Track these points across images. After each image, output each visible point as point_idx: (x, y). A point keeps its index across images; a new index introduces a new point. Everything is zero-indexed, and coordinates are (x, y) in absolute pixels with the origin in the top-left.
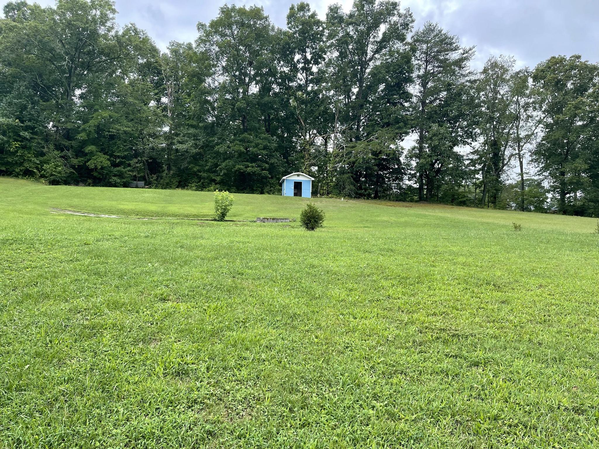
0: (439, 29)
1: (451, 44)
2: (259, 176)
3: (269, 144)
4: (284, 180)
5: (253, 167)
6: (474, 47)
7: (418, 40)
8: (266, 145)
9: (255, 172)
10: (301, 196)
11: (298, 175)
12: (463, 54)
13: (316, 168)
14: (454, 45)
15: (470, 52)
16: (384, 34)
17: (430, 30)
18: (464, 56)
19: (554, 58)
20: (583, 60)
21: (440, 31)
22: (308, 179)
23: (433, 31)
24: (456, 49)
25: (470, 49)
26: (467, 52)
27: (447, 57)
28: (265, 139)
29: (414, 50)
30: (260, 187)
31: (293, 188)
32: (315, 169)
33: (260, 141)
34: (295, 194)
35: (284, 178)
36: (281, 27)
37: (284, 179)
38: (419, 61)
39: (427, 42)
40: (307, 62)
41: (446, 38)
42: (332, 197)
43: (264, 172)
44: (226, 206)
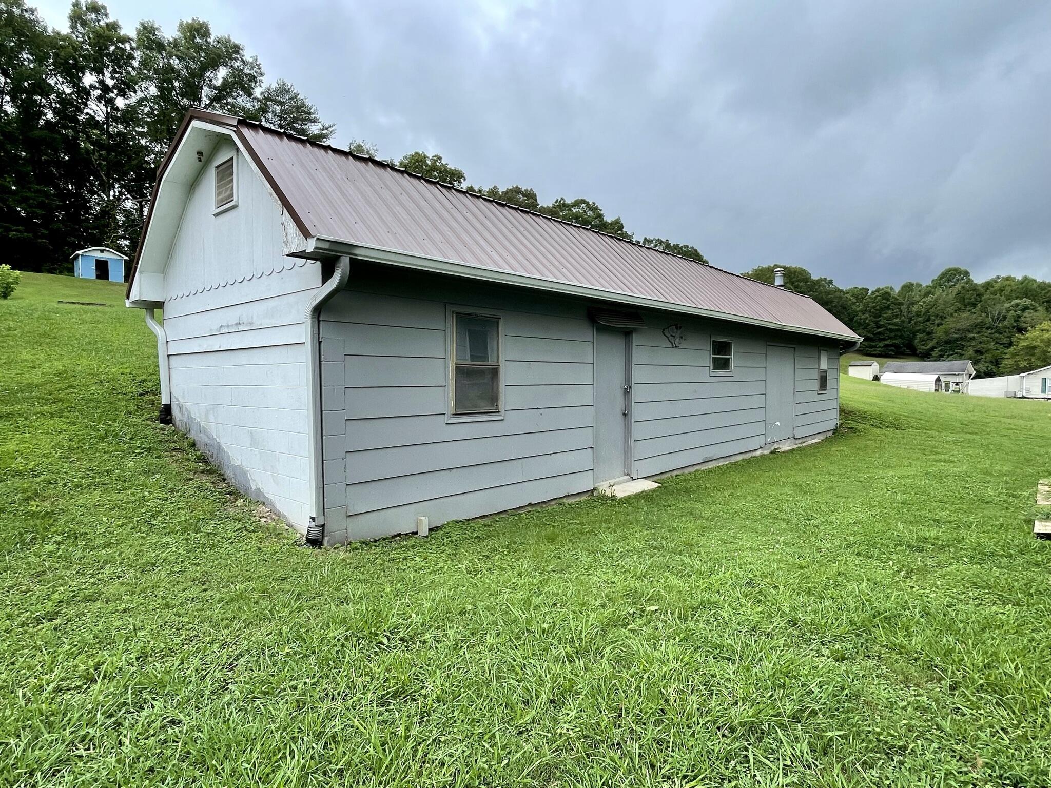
0: (295, 91)
1: (310, 114)
3: (46, 201)
5: (19, 232)
6: (334, 125)
7: (268, 98)
8: (43, 201)
10: (107, 279)
11: (102, 251)
12: (323, 130)
13: (127, 242)
14: (313, 116)
15: (330, 129)
16: (225, 80)
17: (283, 90)
18: (324, 132)
19: (417, 153)
20: (444, 162)
21: (296, 95)
22: (118, 258)
23: (288, 91)
24: (314, 121)
25: (330, 127)
26: (326, 129)
27: (304, 127)
28: (39, 192)
29: (264, 110)
31: (94, 268)
32: (125, 243)
33: (30, 195)
34: (98, 277)
35: (79, 252)
36: (58, 29)
37: (78, 255)
38: (272, 125)
39: (281, 104)
40: (105, 89)
41: (303, 105)
43: (40, 240)
44: (8, 284)
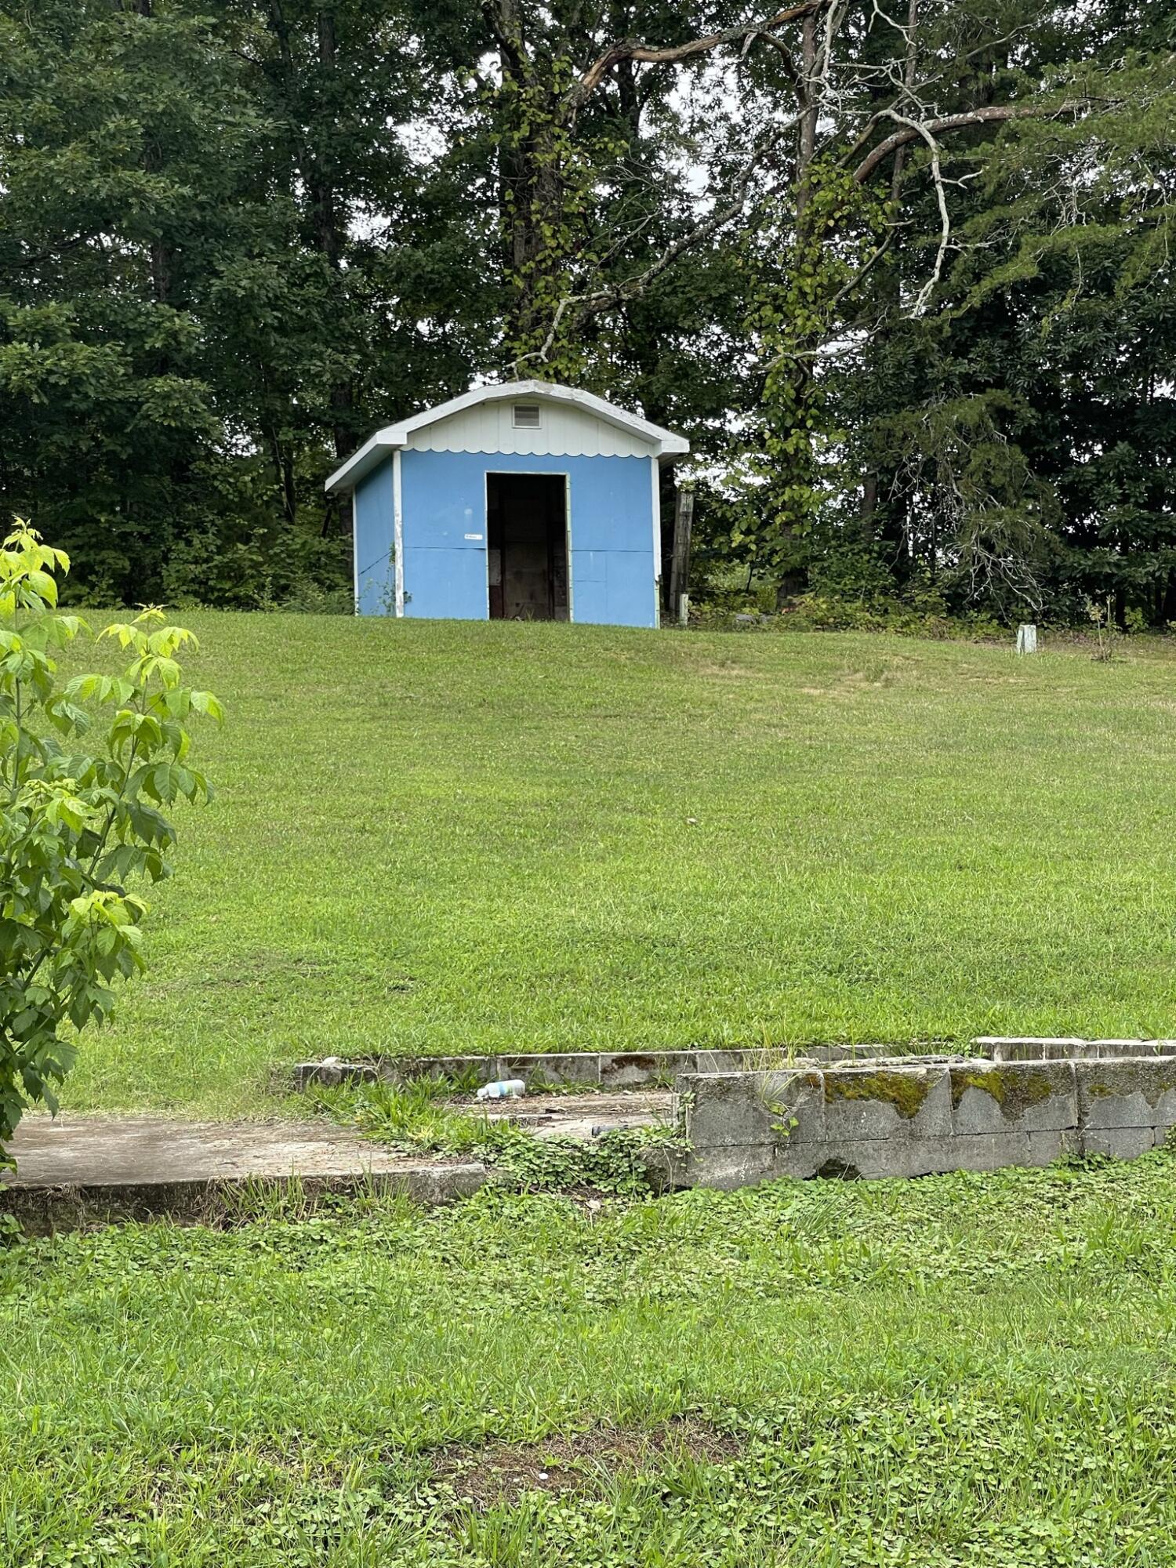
2: (113, 428)
3: (197, 112)
4: (383, 460)
5: (47, 337)
8: (174, 112)
9: (76, 381)
10: (559, 611)
11: (526, 410)
22: (623, 449)
28: (154, 51)
30: (123, 542)
31: (480, 537)
33: (108, 79)
34: (504, 601)
35: (392, 435)
37: (385, 454)
42: (843, 624)
43: (160, 384)
